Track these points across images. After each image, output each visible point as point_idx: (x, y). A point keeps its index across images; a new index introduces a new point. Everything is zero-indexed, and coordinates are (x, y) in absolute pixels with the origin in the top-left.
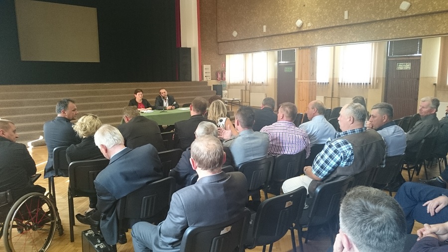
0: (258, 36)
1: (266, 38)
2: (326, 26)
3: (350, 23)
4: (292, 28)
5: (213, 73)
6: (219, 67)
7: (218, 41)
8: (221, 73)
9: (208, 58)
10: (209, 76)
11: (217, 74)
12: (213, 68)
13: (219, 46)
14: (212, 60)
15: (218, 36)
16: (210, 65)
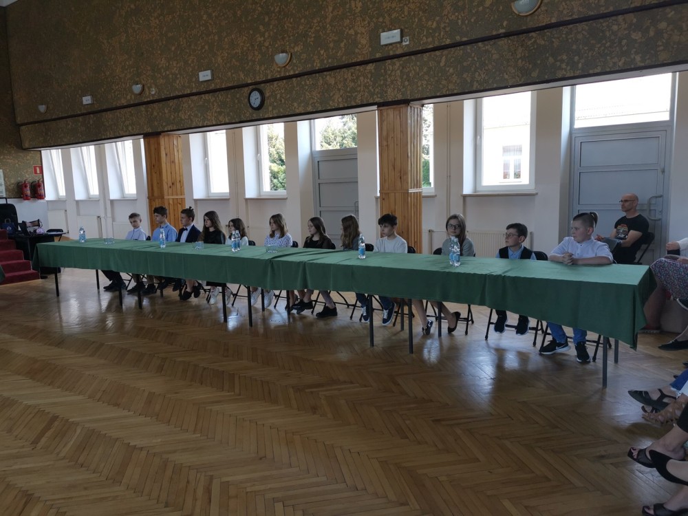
0: (79, 112)
2: (177, 93)
3: (211, 88)
4: (128, 97)
5: (10, 186)
6: (26, 175)
7: (17, 123)
8: (31, 186)
10: (1, 192)
11: (20, 187)
12: (8, 175)
13: (20, 133)
14: (5, 160)
15: (16, 112)
16: (1, 170)
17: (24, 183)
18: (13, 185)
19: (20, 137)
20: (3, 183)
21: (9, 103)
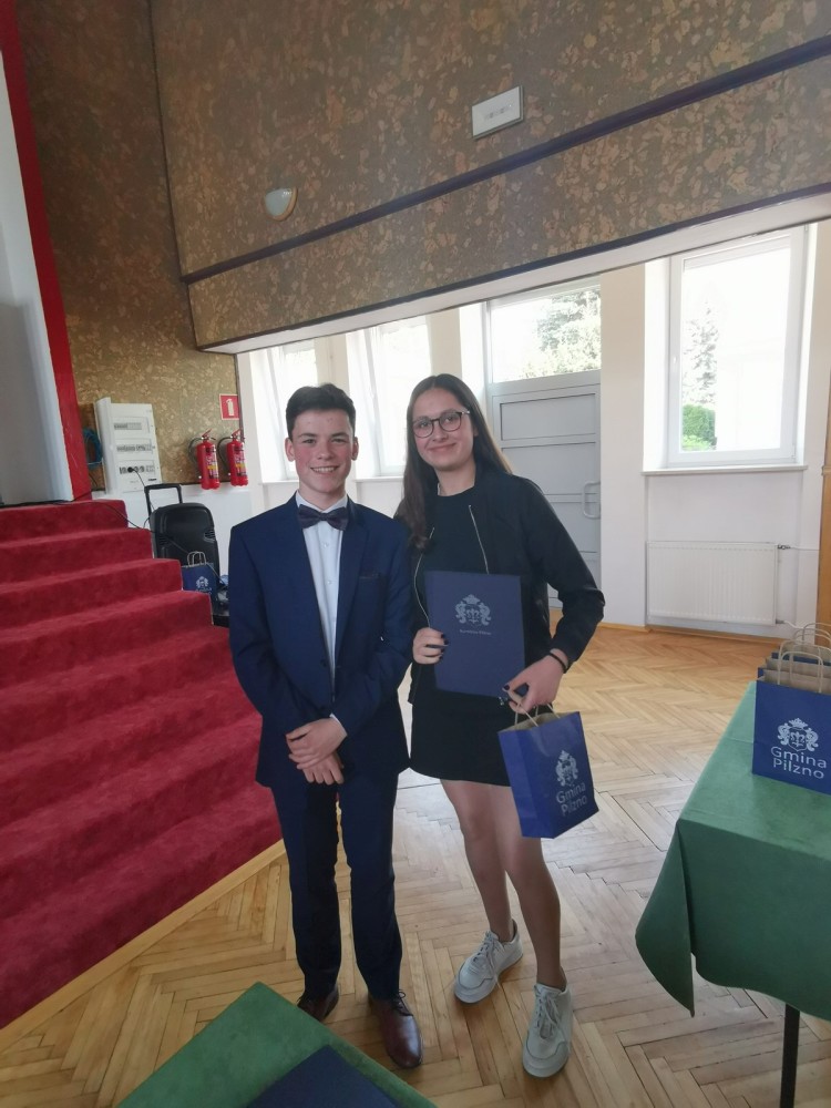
0: (441, 178)
1: (499, 180)
5: (169, 449)
6: (206, 419)
7: (184, 274)
8: (218, 448)
9: (132, 361)
10: (151, 469)
11: (195, 453)
12: (166, 421)
13: (192, 302)
14: (156, 378)
15: (179, 240)
16: (149, 407)
17: (205, 443)
18: (177, 449)
19: (189, 312)
20: (155, 443)
21: (163, 214)
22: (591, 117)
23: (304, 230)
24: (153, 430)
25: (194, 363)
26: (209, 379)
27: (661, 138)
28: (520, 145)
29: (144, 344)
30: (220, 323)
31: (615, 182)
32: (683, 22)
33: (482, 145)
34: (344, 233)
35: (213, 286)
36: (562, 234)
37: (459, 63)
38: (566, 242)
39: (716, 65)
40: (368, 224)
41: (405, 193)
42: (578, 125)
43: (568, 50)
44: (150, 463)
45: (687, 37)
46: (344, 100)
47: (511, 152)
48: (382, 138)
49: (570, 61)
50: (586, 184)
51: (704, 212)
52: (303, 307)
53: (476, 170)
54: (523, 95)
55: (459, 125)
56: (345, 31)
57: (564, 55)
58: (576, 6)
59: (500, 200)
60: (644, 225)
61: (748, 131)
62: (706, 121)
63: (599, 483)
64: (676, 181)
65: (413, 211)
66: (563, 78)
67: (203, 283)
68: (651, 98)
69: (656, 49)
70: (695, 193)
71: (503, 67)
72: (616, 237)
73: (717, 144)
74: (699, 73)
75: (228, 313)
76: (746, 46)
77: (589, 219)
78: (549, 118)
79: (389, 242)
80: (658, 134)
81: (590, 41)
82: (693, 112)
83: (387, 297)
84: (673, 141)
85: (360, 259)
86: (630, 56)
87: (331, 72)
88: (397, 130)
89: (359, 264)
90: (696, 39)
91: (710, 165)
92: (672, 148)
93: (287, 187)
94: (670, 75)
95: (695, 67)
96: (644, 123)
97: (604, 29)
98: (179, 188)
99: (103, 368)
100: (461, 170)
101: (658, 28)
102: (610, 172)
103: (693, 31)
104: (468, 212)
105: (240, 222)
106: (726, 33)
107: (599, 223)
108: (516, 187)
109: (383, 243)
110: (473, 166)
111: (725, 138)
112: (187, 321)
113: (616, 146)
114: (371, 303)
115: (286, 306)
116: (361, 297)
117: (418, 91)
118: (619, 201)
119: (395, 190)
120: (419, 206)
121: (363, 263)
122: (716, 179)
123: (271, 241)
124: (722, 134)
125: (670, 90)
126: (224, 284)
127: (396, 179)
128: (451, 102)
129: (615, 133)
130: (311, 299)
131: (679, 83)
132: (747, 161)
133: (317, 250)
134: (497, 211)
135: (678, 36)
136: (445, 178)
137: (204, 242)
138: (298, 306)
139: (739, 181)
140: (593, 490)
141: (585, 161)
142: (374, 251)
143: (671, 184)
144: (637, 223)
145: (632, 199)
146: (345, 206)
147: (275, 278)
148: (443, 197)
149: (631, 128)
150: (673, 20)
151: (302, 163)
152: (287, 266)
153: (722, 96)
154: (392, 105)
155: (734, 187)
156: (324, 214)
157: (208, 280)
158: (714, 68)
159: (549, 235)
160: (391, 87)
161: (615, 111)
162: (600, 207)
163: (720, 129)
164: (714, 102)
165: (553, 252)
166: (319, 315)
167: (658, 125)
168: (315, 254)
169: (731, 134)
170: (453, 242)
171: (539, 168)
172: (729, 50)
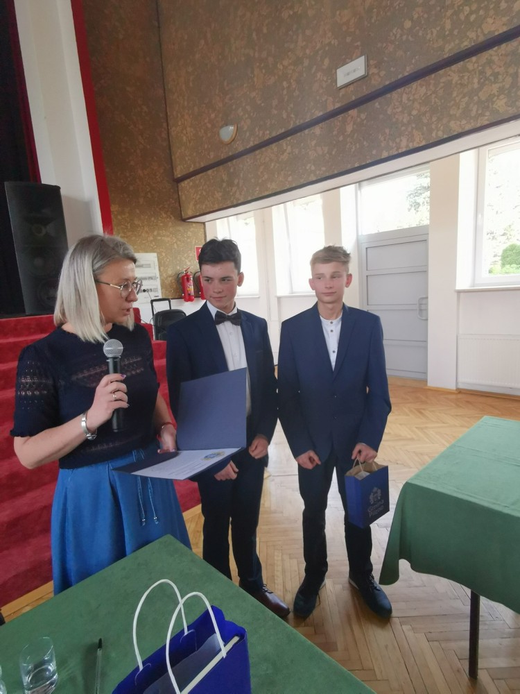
1: (353, 112)
5: (166, 279)
6: (187, 261)
7: (175, 177)
8: (194, 278)
9: (146, 229)
10: (156, 290)
11: (181, 281)
12: (164, 263)
13: (180, 193)
14: (159, 238)
15: (173, 157)
16: (155, 254)
17: (186, 275)
18: (171, 278)
19: (179, 200)
20: (158, 275)
21: (165, 144)
22: (408, 71)
23: (241, 149)
24: (157, 268)
25: (181, 228)
26: (188, 237)
27: (452, 80)
28: (365, 91)
29: (153, 219)
30: (195, 205)
31: (423, 109)
32: (465, 8)
33: (343, 92)
34: (264, 149)
35: (191, 184)
36: (391, 144)
37: (329, 44)
38: (393, 148)
39: (486, 32)
40: (277, 143)
41: (298, 124)
42: (400, 76)
43: (394, 31)
44: (155, 287)
45: (467, 17)
46: (264, 71)
47: (360, 95)
48: (285, 92)
49: (396, 37)
50: (406, 111)
51: (479, 125)
52: (241, 194)
53: (339, 108)
54: (367, 61)
55: (329, 81)
56: (265, 31)
57: (391, 34)
58: (400, 4)
59: (354, 124)
60: (441, 135)
61: (507, 72)
62: (480, 68)
63: (427, 298)
64: (461, 107)
65: (303, 134)
66: (391, 48)
67: (186, 182)
68: (445, 56)
69: (448, 25)
70: (473, 113)
71: (356, 44)
72: (423, 143)
73: (487, 82)
74: (475, 38)
75: (199, 198)
76: (505, 19)
77: (407, 133)
78: (383, 73)
79: (289, 154)
80: (449, 78)
81: (408, 24)
82: (472, 63)
83: (288, 186)
84: (459, 82)
85: (273, 165)
86: (432, 31)
87: (257, 55)
88: (294, 87)
89: (272, 167)
90: (473, 17)
91: (483, 96)
92: (459, 86)
93: (232, 124)
94: (457, 42)
95: (472, 35)
96: (441, 72)
97: (416, 16)
98: (174, 128)
99: (130, 233)
100: (330, 108)
101: (449, 13)
102: (420, 103)
103: (471, 13)
104: (335, 133)
105: (206, 147)
106: (492, 12)
107: (413, 135)
108: (363, 116)
109: (285, 154)
110: (338, 105)
111: (492, 78)
112: (177, 205)
113: (424, 87)
114: (279, 190)
115: (231, 194)
116: (273, 187)
117: (306, 62)
118: (425, 121)
119: (292, 122)
120: (306, 131)
121: (274, 167)
122: (486, 104)
123: (223, 156)
124: (491, 75)
125: (456, 51)
126: (197, 182)
127: (292, 116)
128: (325, 67)
129: (423, 79)
130: (245, 189)
131: (462, 46)
132: (506, 92)
133: (248, 159)
134: (352, 131)
135: (462, 17)
136: (321, 113)
137: (187, 159)
138: (238, 193)
139: (501, 105)
140: (424, 302)
141: (405, 97)
142: (280, 160)
143: (459, 108)
144: (436, 134)
145: (434, 119)
146: (264, 133)
147: (225, 178)
148: (320, 125)
149: (433, 76)
150: (459, 7)
151: (241, 109)
152: (232, 170)
153: (491, 52)
154: (291, 72)
155: (498, 108)
156: (252, 139)
157: (188, 180)
158: (484, 35)
159: (383, 145)
160: (290, 61)
161: (422, 65)
162: (414, 126)
163: (489, 72)
164: (485, 56)
165: (385, 155)
166: (249, 199)
167: (450, 72)
168: (247, 162)
169: (496, 75)
170: (326, 152)
171: (377, 104)
172: (493, 23)
